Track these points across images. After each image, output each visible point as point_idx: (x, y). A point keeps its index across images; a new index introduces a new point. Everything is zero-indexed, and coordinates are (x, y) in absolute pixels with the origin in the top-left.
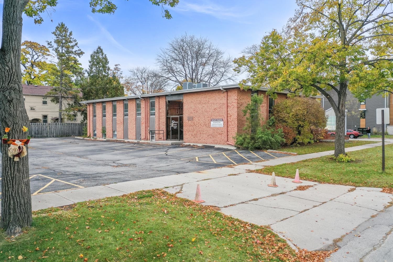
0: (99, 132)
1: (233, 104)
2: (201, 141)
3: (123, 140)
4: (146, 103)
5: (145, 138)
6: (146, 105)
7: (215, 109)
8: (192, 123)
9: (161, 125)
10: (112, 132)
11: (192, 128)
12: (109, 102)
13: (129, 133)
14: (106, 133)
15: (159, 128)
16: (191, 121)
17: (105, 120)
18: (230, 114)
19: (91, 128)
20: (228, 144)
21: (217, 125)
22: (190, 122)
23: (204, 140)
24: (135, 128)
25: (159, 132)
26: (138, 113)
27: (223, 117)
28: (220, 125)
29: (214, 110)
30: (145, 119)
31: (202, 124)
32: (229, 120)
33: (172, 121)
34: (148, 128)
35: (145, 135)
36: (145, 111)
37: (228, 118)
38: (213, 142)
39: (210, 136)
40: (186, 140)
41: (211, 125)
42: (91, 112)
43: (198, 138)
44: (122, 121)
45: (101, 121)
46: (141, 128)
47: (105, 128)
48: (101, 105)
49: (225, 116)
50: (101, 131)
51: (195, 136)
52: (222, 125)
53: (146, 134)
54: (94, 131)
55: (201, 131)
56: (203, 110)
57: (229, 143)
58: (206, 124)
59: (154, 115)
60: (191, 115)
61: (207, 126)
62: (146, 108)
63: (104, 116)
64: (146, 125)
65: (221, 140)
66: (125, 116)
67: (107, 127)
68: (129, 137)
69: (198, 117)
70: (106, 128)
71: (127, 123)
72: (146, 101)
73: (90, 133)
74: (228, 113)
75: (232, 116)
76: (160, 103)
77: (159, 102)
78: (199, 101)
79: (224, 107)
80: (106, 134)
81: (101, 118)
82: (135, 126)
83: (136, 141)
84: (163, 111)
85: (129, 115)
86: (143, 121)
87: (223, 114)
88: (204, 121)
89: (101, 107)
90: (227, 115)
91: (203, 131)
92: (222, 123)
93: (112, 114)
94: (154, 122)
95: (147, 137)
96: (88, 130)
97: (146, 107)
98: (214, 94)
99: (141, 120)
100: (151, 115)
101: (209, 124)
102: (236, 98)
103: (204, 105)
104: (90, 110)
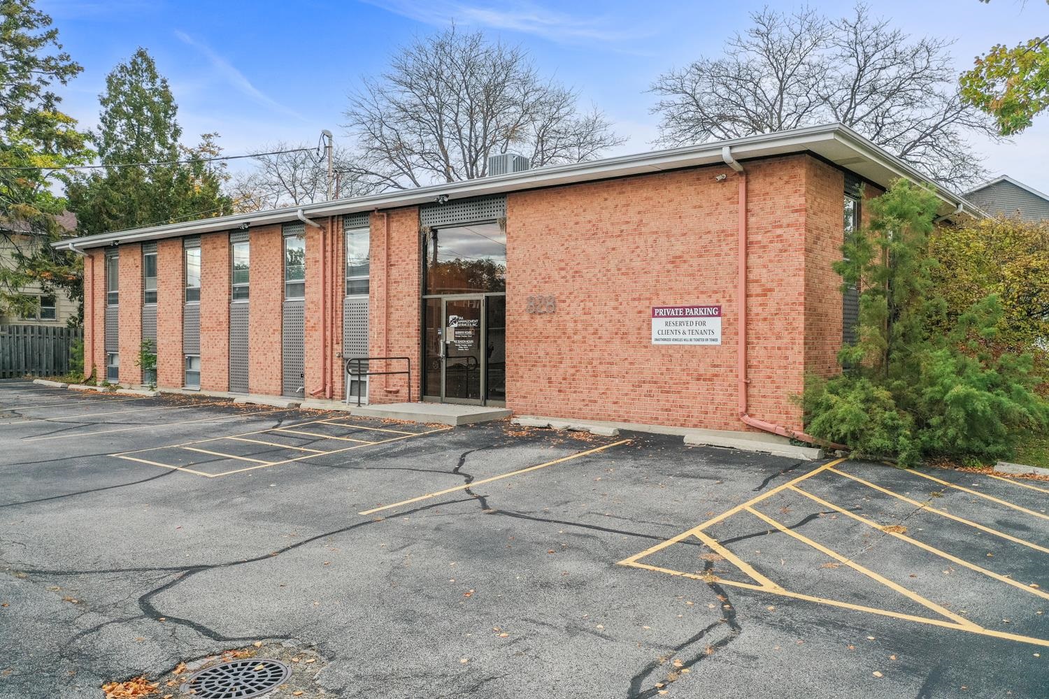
0: (128, 361)
1: (779, 231)
2: (596, 408)
3: (226, 395)
4: (329, 241)
5: (324, 390)
6: (328, 248)
7: (676, 260)
8: (549, 325)
9: (394, 335)
10: (180, 363)
11: (552, 349)
12: (169, 243)
13: (252, 367)
14: (158, 366)
15: (388, 349)
16: (546, 317)
17: (154, 314)
18: (764, 281)
19: (100, 344)
20: (750, 428)
21: (688, 336)
22: (539, 321)
23: (615, 407)
24: (278, 346)
25: (387, 365)
26: (295, 285)
27: (719, 296)
28: (705, 337)
29: (670, 267)
30: (325, 308)
31: (602, 332)
32: (755, 309)
33: (451, 318)
34: (338, 348)
35: (321, 375)
36: (325, 277)
37: (753, 301)
38: (663, 416)
39: (646, 387)
40: (521, 402)
41: (655, 335)
42: (100, 285)
43: (584, 396)
44: (224, 318)
45: (138, 318)
46: (307, 347)
47: (154, 344)
48: (138, 257)
49: (730, 290)
50: (137, 358)
51: (564, 385)
52: (718, 335)
53: (328, 375)
54: (110, 358)
55: (595, 363)
56: (612, 266)
57: (754, 422)
58: (623, 330)
59: (367, 291)
60: (548, 291)
61: (632, 338)
62: (329, 264)
63: (151, 298)
64: (328, 333)
65: (711, 408)
66: (237, 296)
67: (161, 342)
68: (252, 383)
69: (582, 297)
70: (159, 346)
71: (245, 325)
72: (329, 235)
73: (94, 366)
74: (751, 276)
75: (771, 290)
76: (393, 242)
77: (388, 235)
78: (589, 226)
79: (726, 248)
80: (155, 370)
81: (138, 306)
82: (277, 337)
83: (283, 403)
84: (406, 275)
85: (252, 293)
86: (314, 316)
87: (722, 283)
88: (617, 316)
89: (139, 263)
90: (746, 287)
91: (612, 364)
92: (715, 324)
93: (180, 291)
94: (363, 321)
95: (332, 388)
96: (88, 355)
97: (329, 259)
98: (672, 187)
99: (306, 314)
100: (351, 291)
101: (644, 332)
102: (798, 201)
103: (617, 243)
104: (93, 273)
